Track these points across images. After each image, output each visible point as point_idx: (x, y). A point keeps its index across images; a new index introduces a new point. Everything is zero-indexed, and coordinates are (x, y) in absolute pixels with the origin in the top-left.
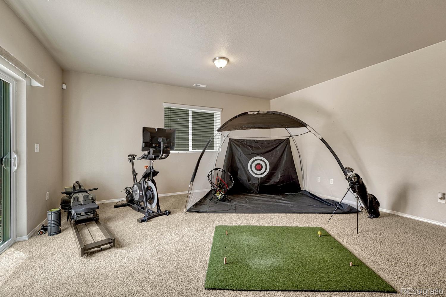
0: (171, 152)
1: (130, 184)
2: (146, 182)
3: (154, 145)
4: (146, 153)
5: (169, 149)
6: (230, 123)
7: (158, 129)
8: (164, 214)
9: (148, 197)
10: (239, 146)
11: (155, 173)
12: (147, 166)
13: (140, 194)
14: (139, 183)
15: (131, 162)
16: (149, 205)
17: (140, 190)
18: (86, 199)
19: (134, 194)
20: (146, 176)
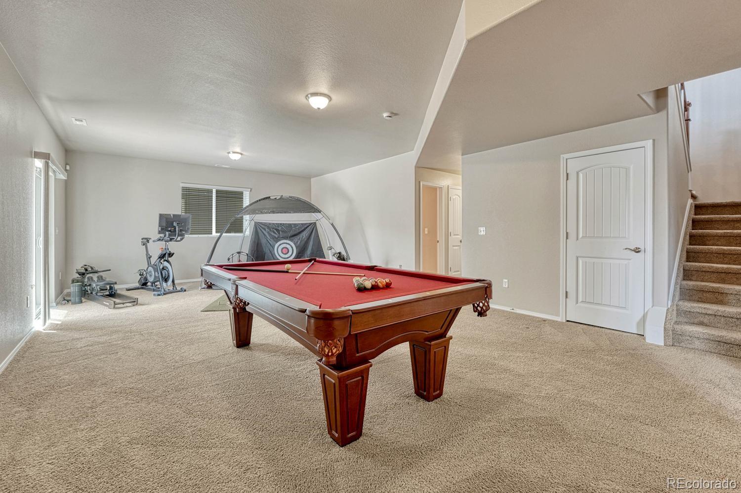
0: (186, 236)
1: (144, 266)
2: (161, 263)
3: (169, 229)
4: (162, 235)
5: (184, 232)
6: (250, 207)
7: (174, 215)
8: (180, 291)
9: (164, 276)
10: (265, 230)
11: (171, 255)
12: (162, 248)
13: (155, 274)
14: (154, 265)
15: (144, 244)
16: (164, 284)
17: (156, 270)
18: (100, 278)
19: (148, 276)
20: (162, 257)
